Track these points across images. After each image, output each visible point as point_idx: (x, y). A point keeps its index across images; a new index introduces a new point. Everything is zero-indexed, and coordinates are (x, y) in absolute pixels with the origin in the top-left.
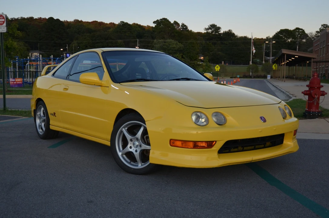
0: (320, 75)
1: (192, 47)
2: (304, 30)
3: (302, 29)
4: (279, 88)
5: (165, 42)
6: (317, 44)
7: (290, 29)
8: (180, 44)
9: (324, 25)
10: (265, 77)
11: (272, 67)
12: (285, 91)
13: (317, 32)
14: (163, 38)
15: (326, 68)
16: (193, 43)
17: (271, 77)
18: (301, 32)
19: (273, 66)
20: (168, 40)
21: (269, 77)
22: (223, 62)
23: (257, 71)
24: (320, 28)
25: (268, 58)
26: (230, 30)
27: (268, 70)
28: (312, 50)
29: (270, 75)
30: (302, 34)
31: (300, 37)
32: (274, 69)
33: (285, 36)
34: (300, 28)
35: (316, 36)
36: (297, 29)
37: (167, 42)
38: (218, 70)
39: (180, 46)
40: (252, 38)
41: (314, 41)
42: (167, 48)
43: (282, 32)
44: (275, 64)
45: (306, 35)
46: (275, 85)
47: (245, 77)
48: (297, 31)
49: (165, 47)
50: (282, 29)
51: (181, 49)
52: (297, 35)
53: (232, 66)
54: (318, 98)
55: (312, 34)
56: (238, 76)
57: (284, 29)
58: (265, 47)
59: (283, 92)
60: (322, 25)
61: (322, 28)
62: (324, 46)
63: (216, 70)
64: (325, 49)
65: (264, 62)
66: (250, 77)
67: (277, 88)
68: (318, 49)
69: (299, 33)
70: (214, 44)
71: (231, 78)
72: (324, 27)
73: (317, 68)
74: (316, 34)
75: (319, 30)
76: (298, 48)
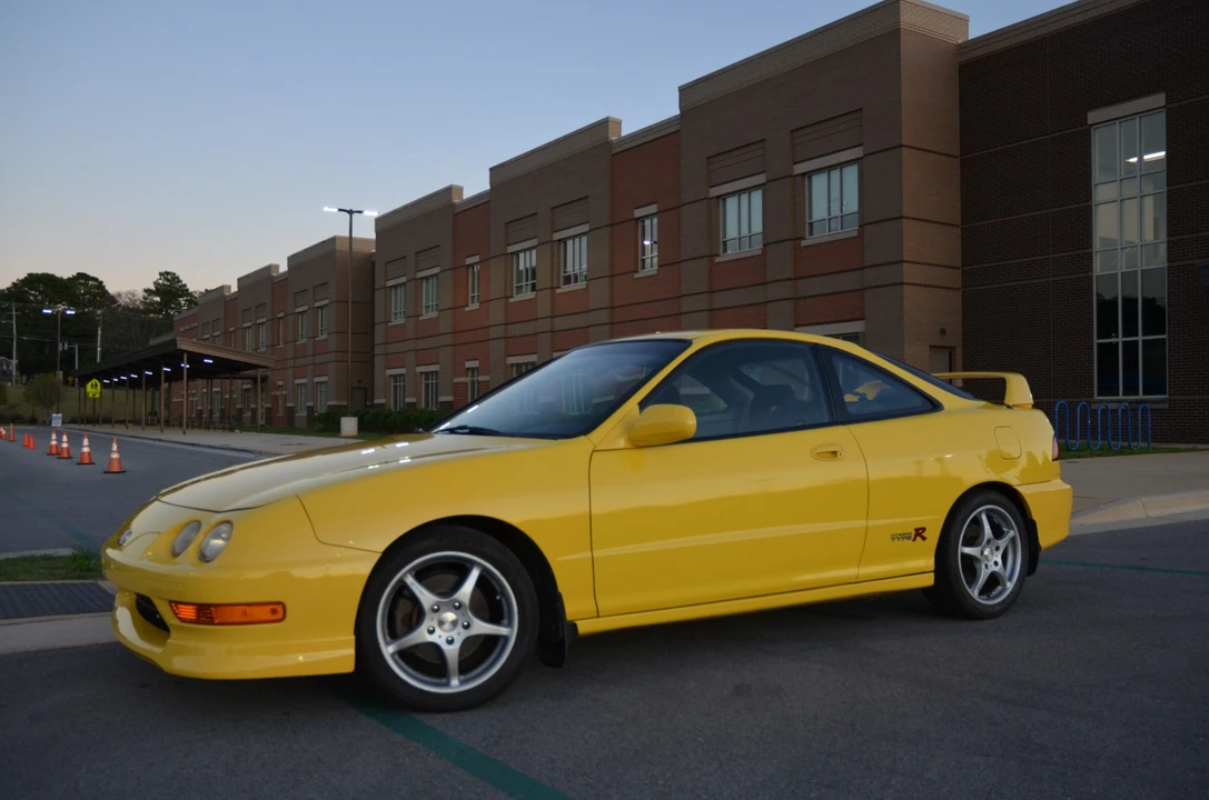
2: (101, 282)
3: (95, 279)
7: (58, 275)
9: (167, 273)
13: (147, 291)
17: (63, 422)
18: (95, 286)
19: (89, 386)
21: (57, 419)
24: (155, 280)
27: (49, 400)
29: (60, 415)
30: (95, 296)
32: (91, 395)
33: (41, 293)
34: (92, 275)
35: (147, 304)
36: (81, 276)
43: (34, 281)
44: (94, 381)
45: (113, 299)
48: (81, 284)
50: (34, 272)
52: (83, 295)
55: (133, 295)
57: (40, 272)
60: (160, 274)
61: (161, 282)
62: (216, 334)
69: (84, 290)
72: (168, 280)
74: (144, 298)
75: (153, 288)
76: (102, 336)
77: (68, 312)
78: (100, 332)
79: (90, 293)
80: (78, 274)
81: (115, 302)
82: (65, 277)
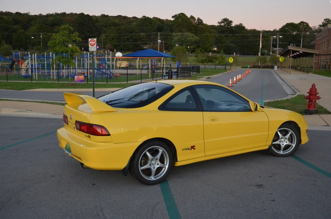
0: (321, 66)
1: (207, 39)
2: (308, 24)
4: (285, 81)
5: (183, 35)
6: (319, 38)
7: (295, 23)
8: (196, 36)
9: (327, 19)
10: (272, 67)
11: (279, 59)
12: (291, 86)
13: (319, 25)
14: (181, 31)
15: (327, 60)
16: (208, 36)
20: (185, 34)
21: (276, 68)
22: (235, 53)
23: (265, 61)
24: (323, 22)
25: (275, 49)
26: (240, 24)
27: (275, 61)
28: (315, 43)
29: (277, 66)
30: (306, 28)
31: (304, 30)
32: (281, 61)
33: (290, 29)
34: (305, 22)
35: (319, 30)
36: (302, 22)
37: (184, 35)
38: (232, 62)
39: (196, 38)
40: (260, 30)
41: (317, 36)
42: (184, 40)
43: (288, 25)
44: (282, 57)
45: (310, 29)
46: (282, 78)
47: (254, 67)
48: (302, 25)
49: (183, 39)
50: (288, 23)
51: (197, 41)
52: (302, 28)
53: (242, 57)
54: (315, 101)
55: (315, 27)
56: (249, 67)
57: (290, 22)
58: (273, 39)
59: (290, 86)
60: (324, 20)
61: (324, 22)
62: (326, 40)
63: (230, 62)
64: (326, 42)
65: (271, 53)
66: (259, 67)
67: (284, 81)
68: (320, 42)
69: (304, 26)
70: (227, 36)
71: (242, 68)
72: (327, 21)
73: (318, 60)
74: (319, 28)
75: (321, 24)
76: (303, 41)
77: (280, 37)
78: (302, 40)
79: (304, 27)
80: (301, 22)
81: (312, 29)
82: (297, 23)
